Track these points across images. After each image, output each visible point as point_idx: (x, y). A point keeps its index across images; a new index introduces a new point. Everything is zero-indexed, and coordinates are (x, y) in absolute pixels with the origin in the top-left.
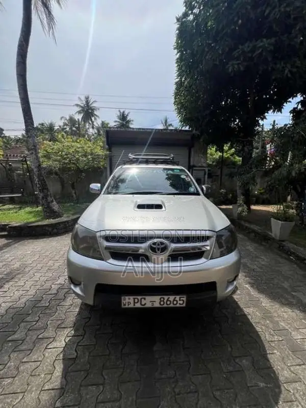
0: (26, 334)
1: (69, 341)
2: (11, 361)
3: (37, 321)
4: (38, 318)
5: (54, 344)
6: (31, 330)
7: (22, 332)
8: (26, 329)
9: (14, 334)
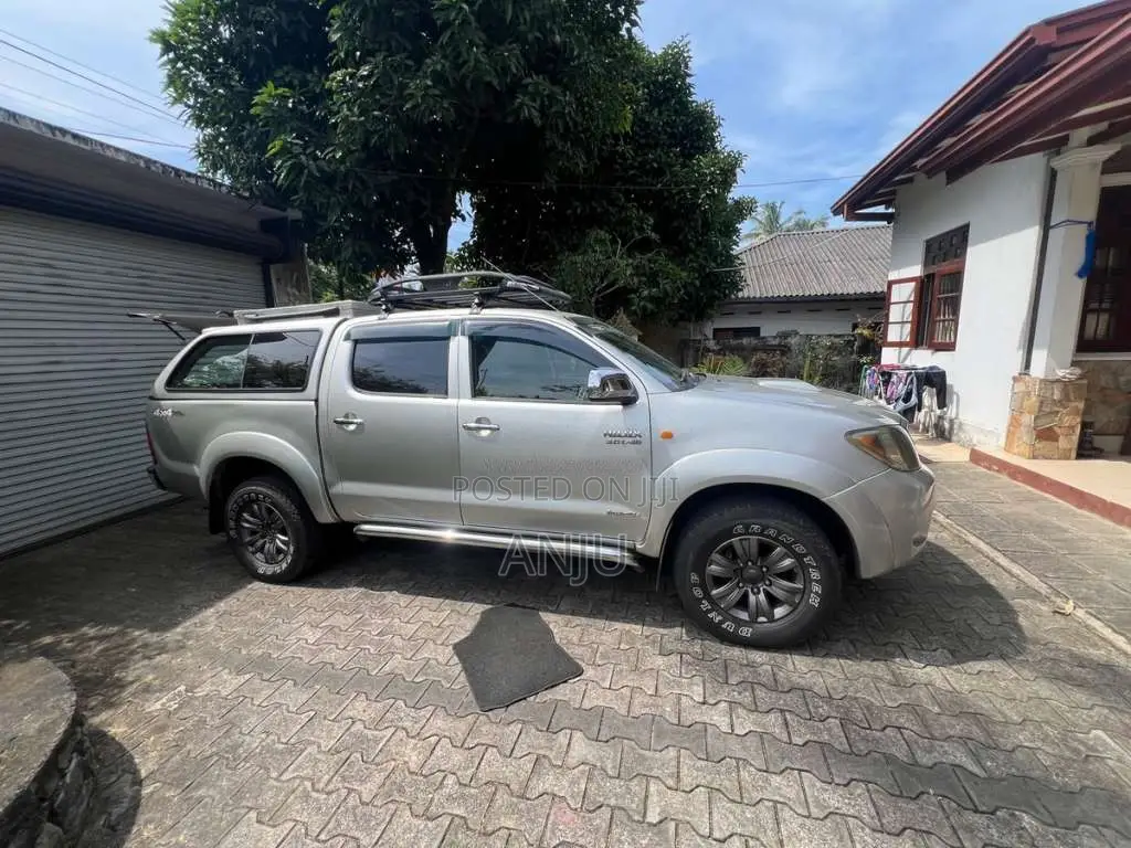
0: (945, 740)
1: (919, 662)
3: (899, 728)
4: (888, 731)
5: (939, 683)
6: (931, 734)
7: (946, 752)
8: (932, 746)
9: (959, 766)
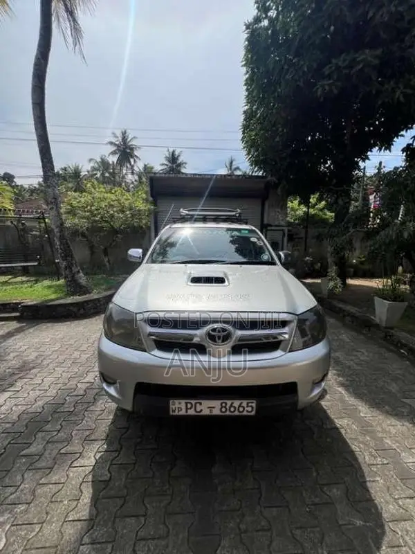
0: (44, 447)
1: (99, 458)
2: (26, 482)
3: (59, 431)
4: (60, 427)
5: (81, 462)
6: (50, 442)
7: (38, 444)
8: (44, 440)
9: (29, 447)
